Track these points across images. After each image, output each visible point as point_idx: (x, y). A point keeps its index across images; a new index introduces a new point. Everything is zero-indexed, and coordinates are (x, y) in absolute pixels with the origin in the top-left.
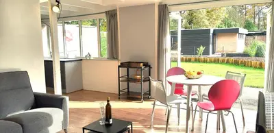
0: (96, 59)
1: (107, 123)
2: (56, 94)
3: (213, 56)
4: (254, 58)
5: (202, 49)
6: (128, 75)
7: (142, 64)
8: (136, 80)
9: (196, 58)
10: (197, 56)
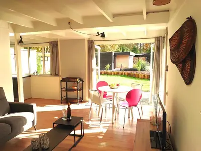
0: (41, 76)
1: (69, 119)
2: (20, 101)
3: (114, 70)
4: (140, 72)
5: (108, 66)
6: (67, 87)
7: (78, 79)
8: (73, 90)
9: (105, 72)
10: (105, 71)
